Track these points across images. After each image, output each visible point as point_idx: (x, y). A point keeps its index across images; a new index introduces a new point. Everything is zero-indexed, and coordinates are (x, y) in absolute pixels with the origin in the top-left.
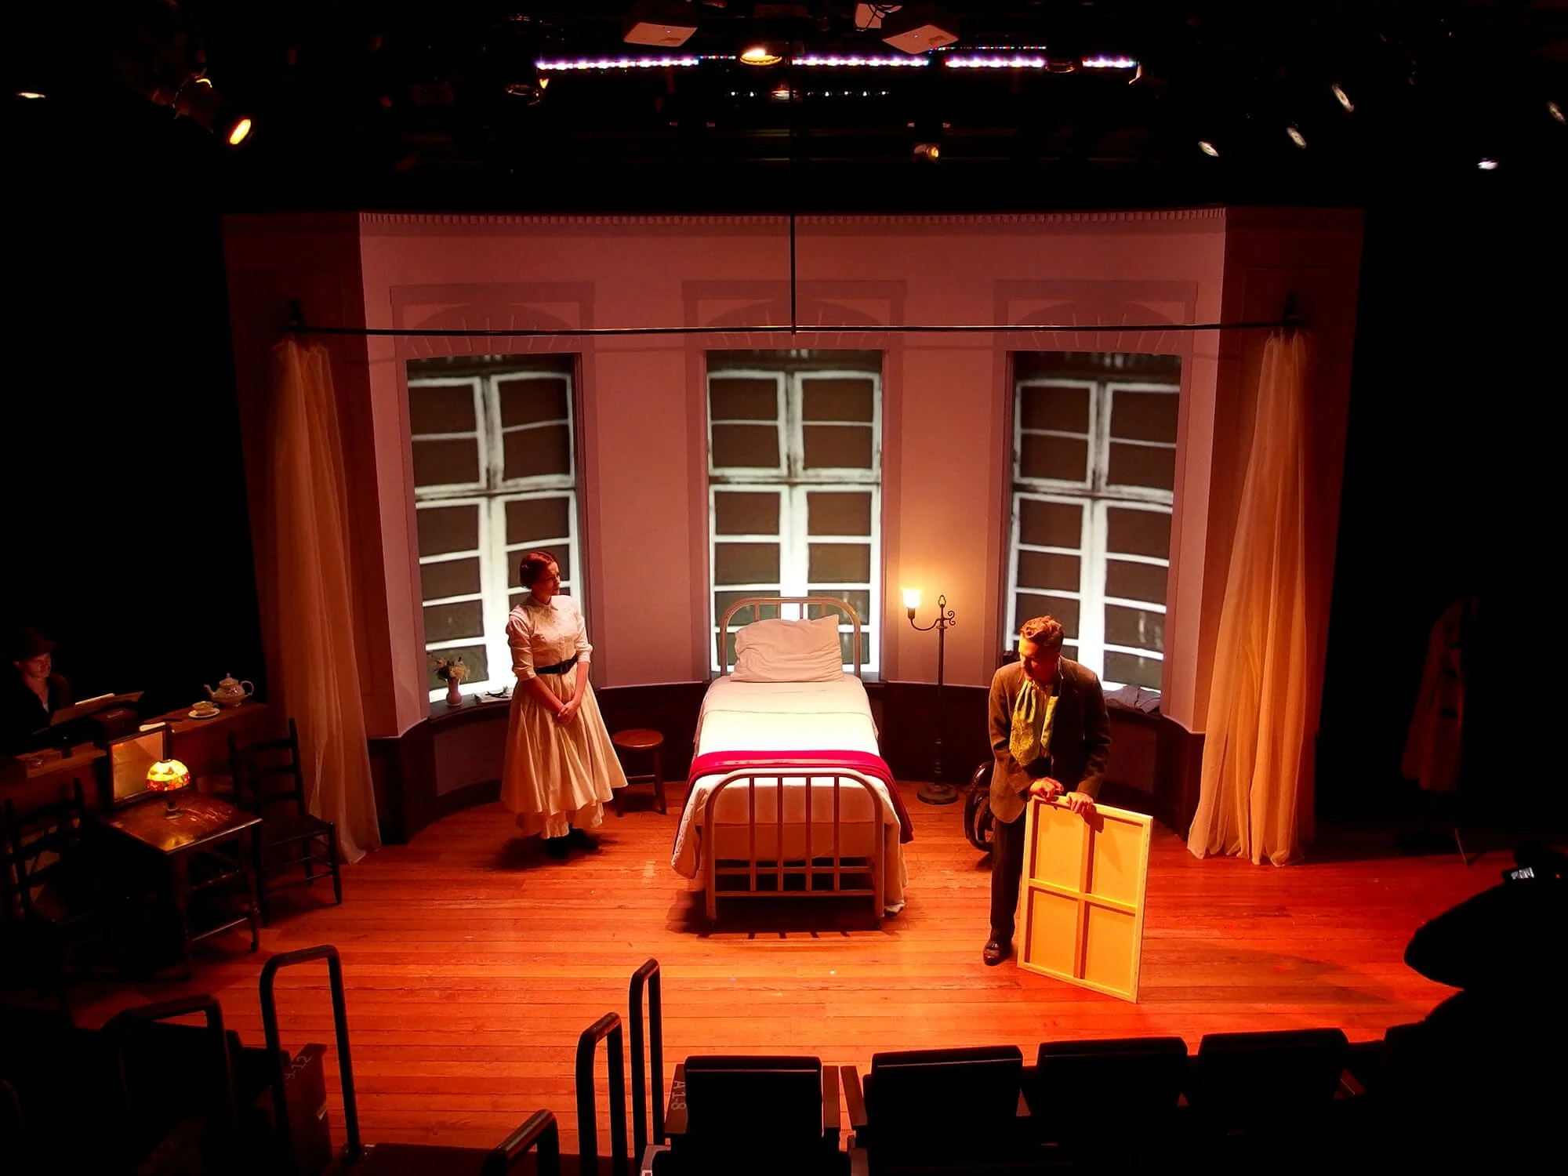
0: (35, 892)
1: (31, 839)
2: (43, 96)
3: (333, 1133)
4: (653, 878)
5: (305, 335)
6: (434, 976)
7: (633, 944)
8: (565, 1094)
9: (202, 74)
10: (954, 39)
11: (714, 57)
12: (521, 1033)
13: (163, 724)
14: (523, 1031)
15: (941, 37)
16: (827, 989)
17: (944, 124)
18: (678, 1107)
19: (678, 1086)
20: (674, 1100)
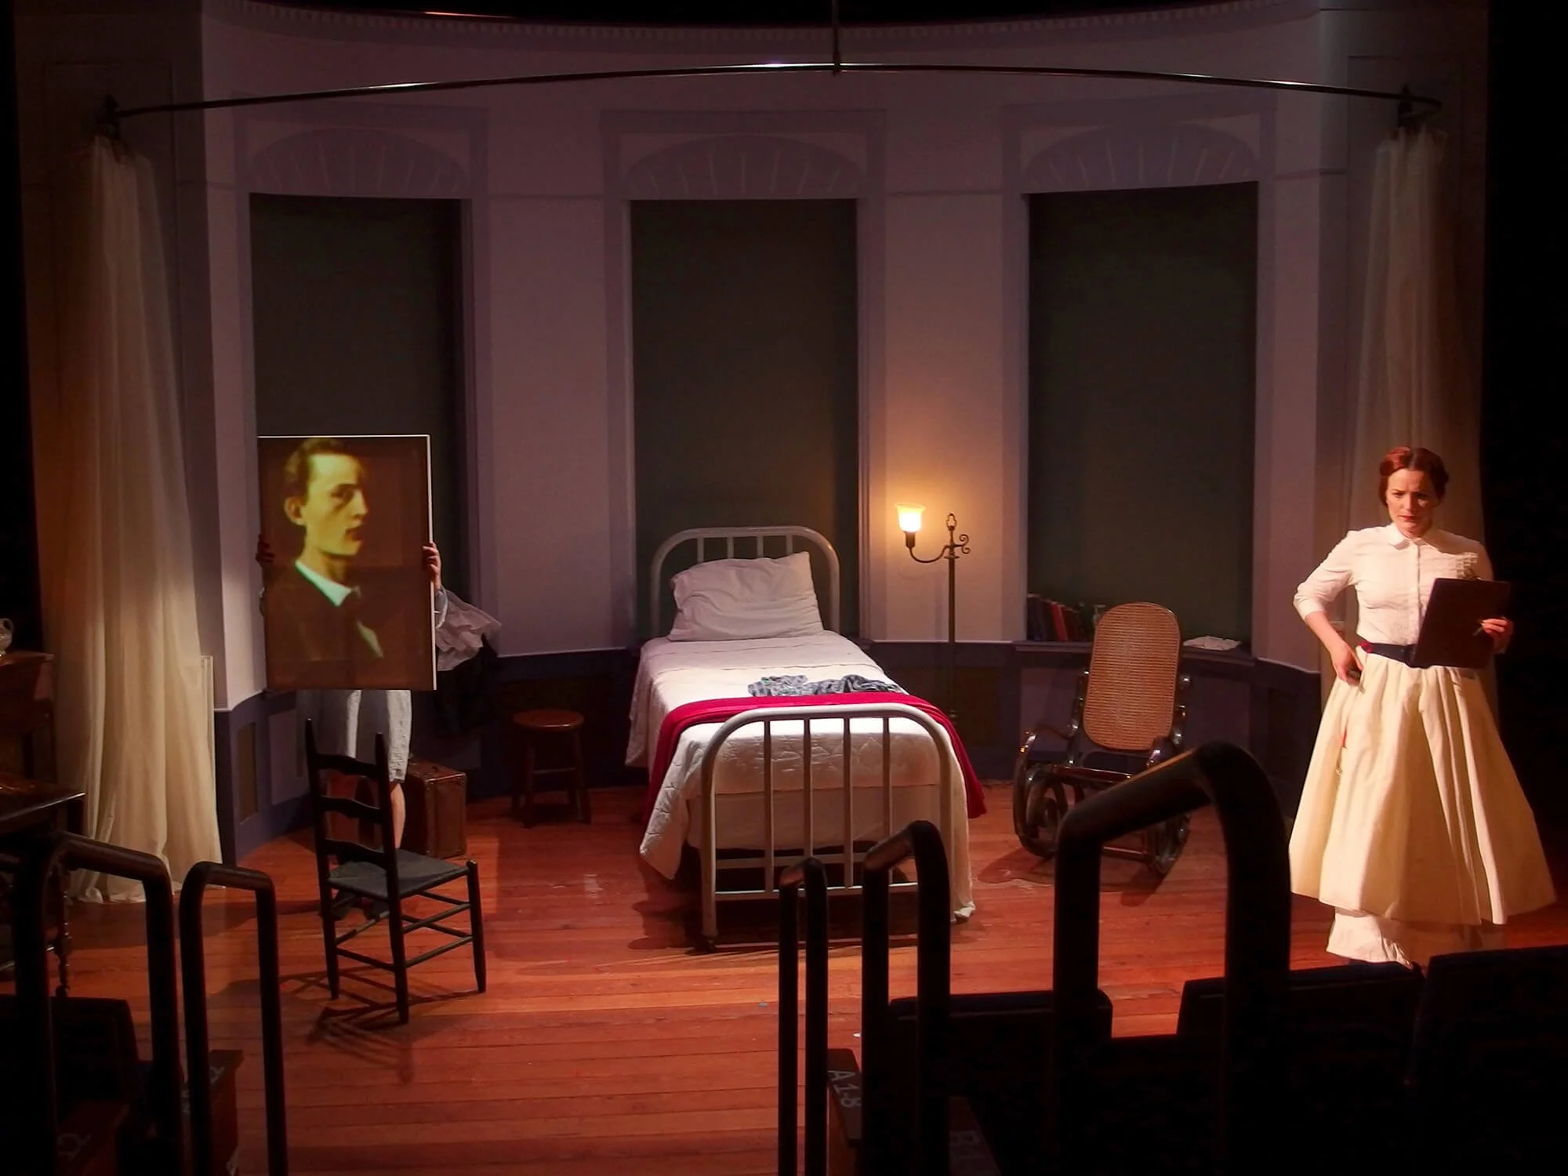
4: (599, 892)
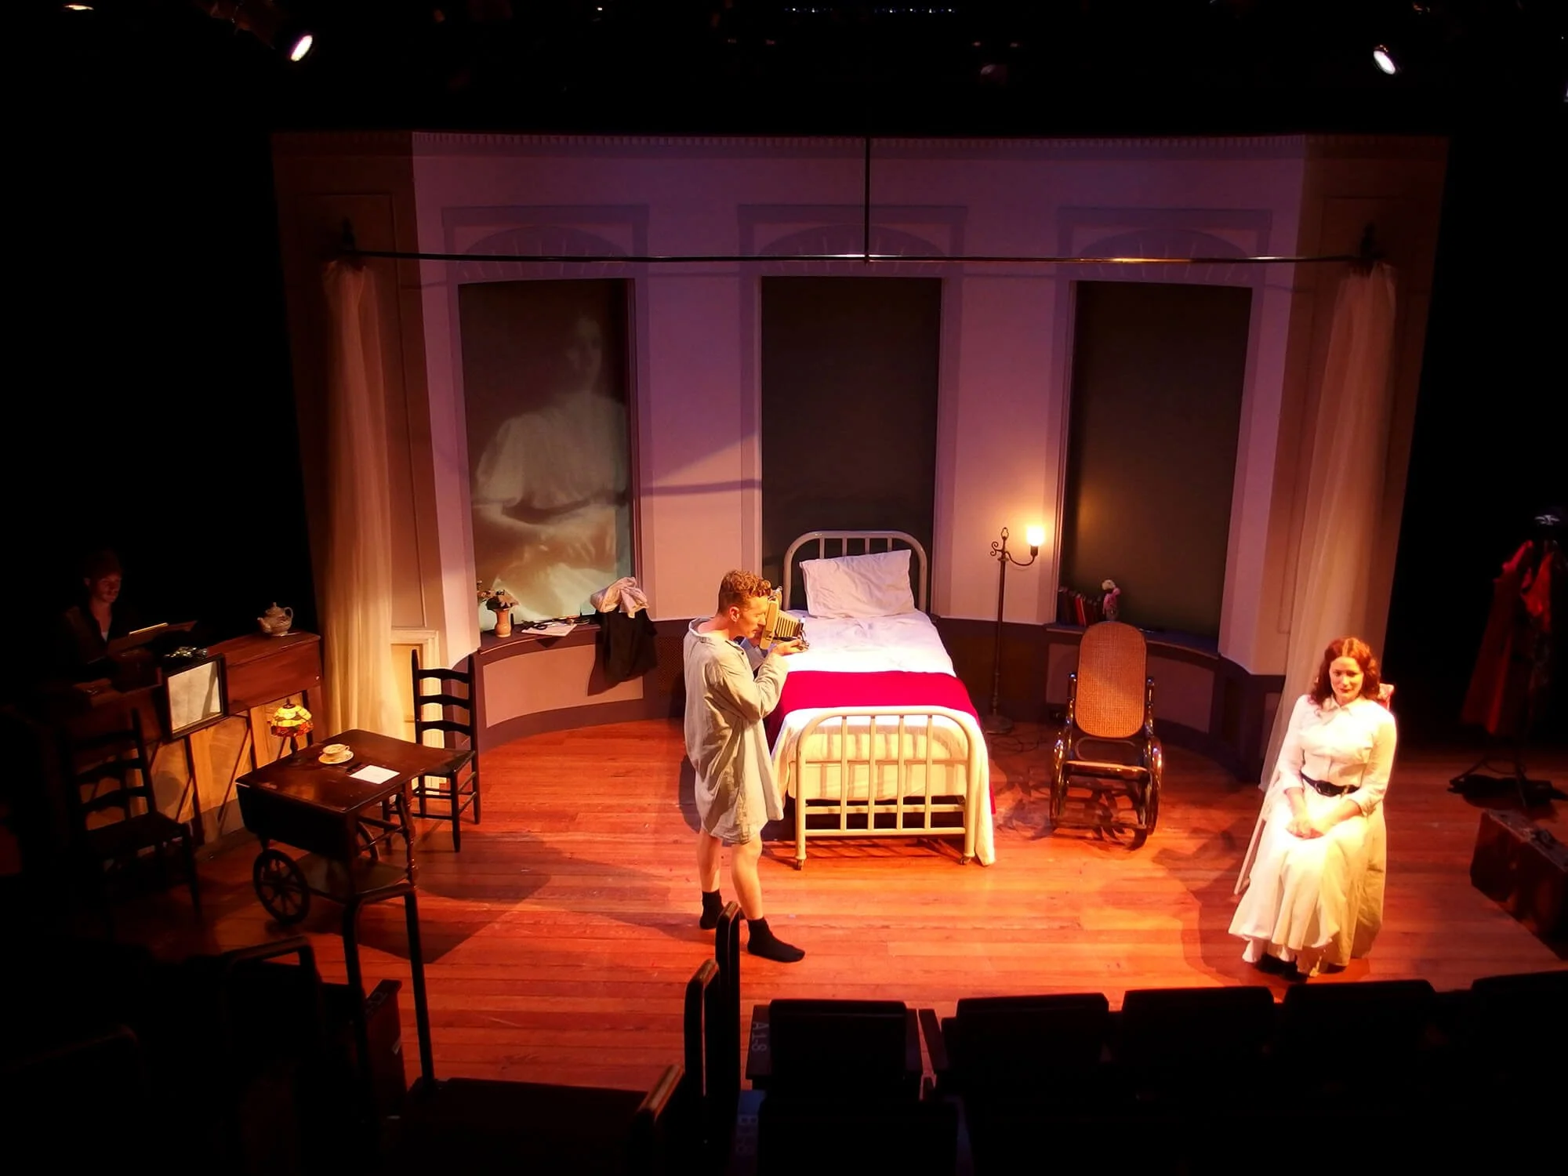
1: (89, 768)
2: (90, 8)
3: (407, 1066)
5: (356, 259)
6: (493, 909)
7: (691, 880)
8: (631, 1030)
12: (584, 969)
14: (586, 966)
16: (887, 927)
17: (1013, 44)
18: (759, 1048)
19: (757, 1027)
20: (755, 1040)
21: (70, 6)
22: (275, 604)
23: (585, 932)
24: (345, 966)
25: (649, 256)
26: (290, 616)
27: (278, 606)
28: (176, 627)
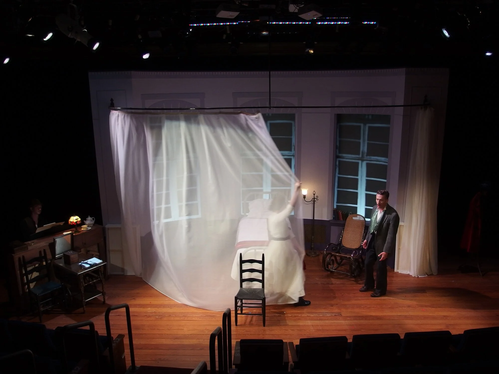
0: (32, 285)
1: (30, 268)
2: (34, 36)
3: (127, 362)
6: (156, 311)
8: (199, 350)
9: (84, 28)
10: (320, 15)
11: (243, 22)
12: (184, 330)
13: (71, 232)
14: (185, 329)
15: (316, 15)
16: (280, 316)
17: (315, 42)
18: (237, 355)
19: (237, 348)
20: (236, 352)
21: (28, 35)
22: (89, 216)
23: (185, 318)
24: (106, 330)
25: (205, 108)
26: (94, 220)
27: (90, 217)
28: (58, 224)
